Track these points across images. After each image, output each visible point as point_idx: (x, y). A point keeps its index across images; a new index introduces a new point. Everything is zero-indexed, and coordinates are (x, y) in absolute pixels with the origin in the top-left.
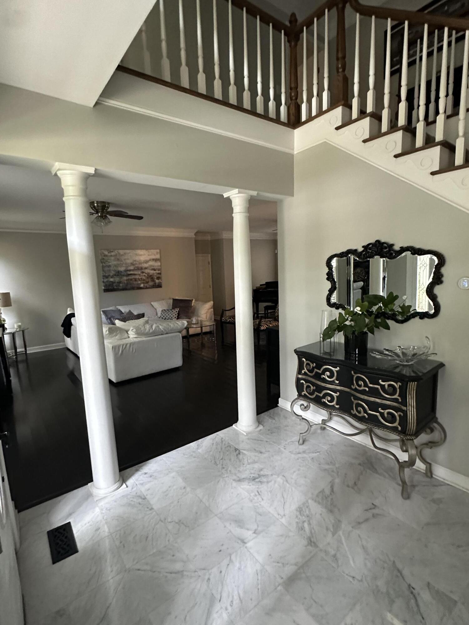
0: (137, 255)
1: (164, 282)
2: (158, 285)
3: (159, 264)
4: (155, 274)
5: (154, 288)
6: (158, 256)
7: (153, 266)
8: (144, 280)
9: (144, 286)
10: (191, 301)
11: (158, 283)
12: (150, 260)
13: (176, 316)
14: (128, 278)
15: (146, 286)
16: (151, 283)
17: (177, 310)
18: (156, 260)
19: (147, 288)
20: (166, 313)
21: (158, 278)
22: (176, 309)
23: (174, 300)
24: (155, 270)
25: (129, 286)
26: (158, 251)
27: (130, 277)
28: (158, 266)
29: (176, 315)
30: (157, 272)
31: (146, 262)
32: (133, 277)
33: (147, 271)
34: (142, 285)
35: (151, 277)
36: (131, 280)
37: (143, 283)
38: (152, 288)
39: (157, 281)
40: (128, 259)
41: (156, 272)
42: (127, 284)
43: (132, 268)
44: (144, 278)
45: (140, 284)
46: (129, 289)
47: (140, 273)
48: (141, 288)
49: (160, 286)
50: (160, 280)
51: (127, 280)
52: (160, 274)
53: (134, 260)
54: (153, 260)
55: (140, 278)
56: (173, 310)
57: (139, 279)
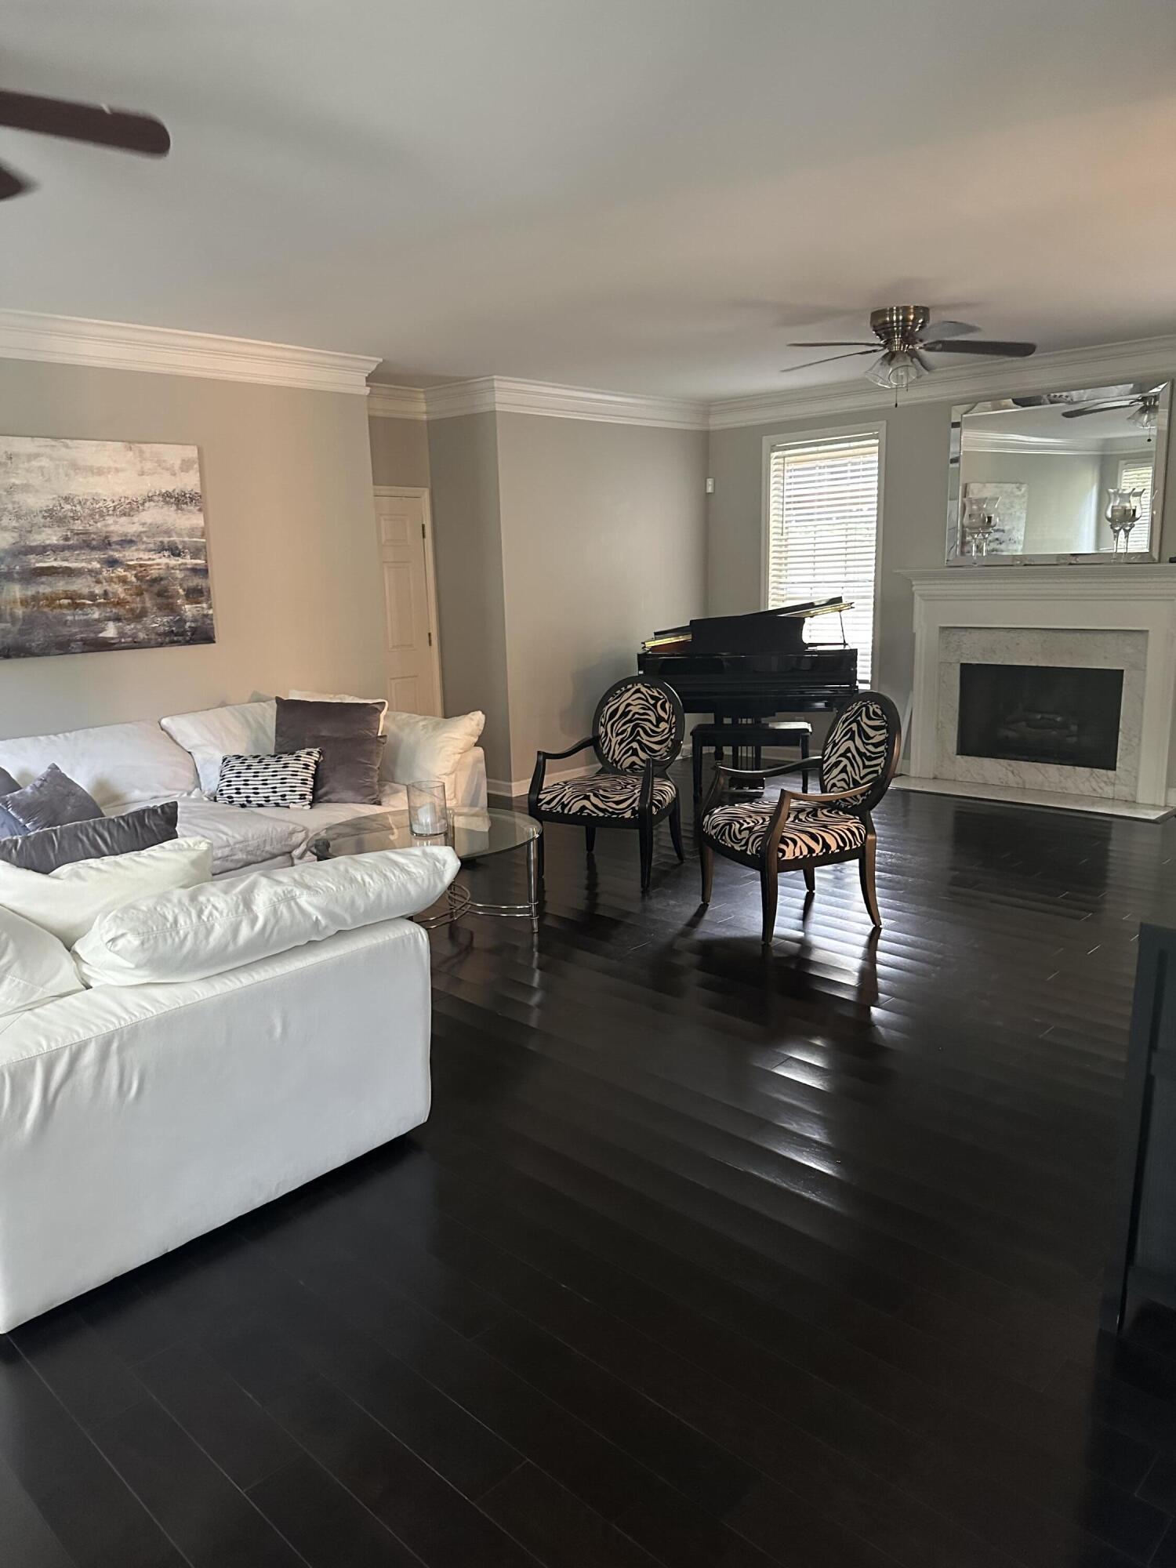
0: (75, 467)
1: (223, 611)
2: (194, 630)
3: (198, 520)
4: (179, 575)
5: (173, 643)
6: (190, 482)
7: (168, 533)
8: (120, 603)
9: (122, 634)
10: (374, 710)
11: (195, 621)
12: (150, 499)
13: (307, 789)
14: (31, 591)
15: (134, 636)
16: (159, 622)
17: (310, 757)
18: (178, 500)
19: (136, 645)
20: (249, 774)
21: (196, 595)
22: (302, 753)
23: (286, 707)
24: (175, 552)
25: (38, 637)
26: (191, 452)
27: (45, 588)
28: (192, 532)
29: (304, 782)
30: (190, 561)
31: (130, 509)
32: (61, 585)
33: (132, 556)
34: (110, 631)
35: (157, 588)
36: (51, 600)
37: (117, 619)
38: (161, 645)
39: (189, 610)
40: (26, 488)
41: (181, 561)
42: (29, 622)
43: (52, 536)
44: (119, 590)
45: (98, 621)
46: (43, 652)
47: (96, 565)
48: (106, 646)
49: (203, 635)
50: (205, 605)
51: (24, 602)
52: (203, 572)
53: (65, 494)
54: (167, 497)
55: (98, 590)
56: (286, 759)
57: (93, 597)
